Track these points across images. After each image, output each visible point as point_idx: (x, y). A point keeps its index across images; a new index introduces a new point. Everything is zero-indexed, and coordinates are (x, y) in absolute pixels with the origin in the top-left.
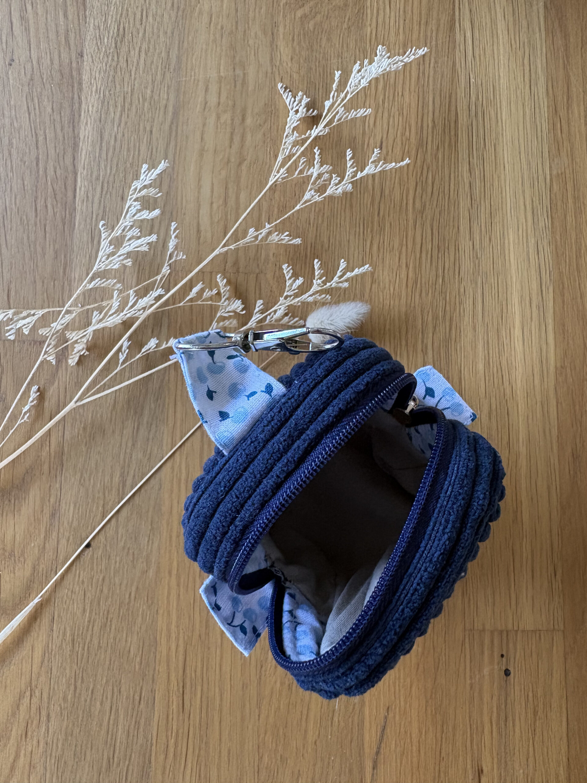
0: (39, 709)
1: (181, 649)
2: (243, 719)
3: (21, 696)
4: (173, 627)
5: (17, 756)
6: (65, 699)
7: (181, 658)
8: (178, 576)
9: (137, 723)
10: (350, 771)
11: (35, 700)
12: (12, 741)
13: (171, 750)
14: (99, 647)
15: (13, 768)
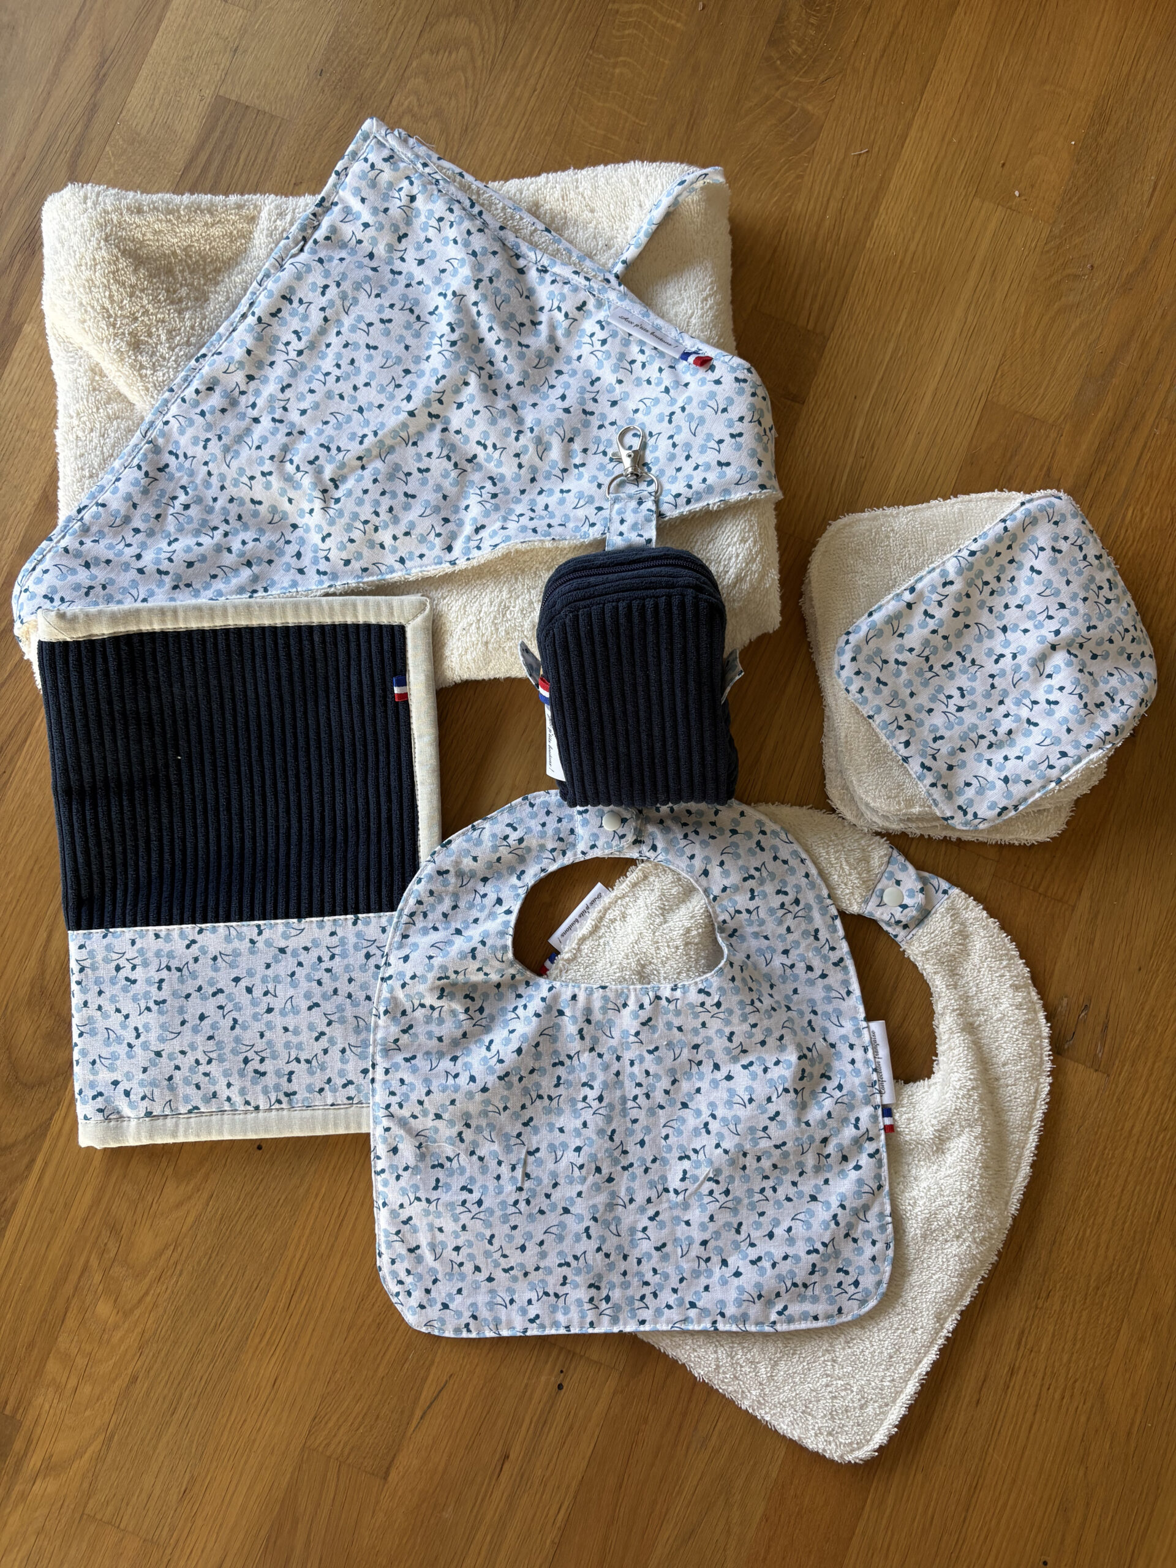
0: (176, 1263)
1: (304, 1260)
2: (332, 1336)
3: (166, 1247)
4: (304, 1240)
5: (146, 1293)
6: (199, 1262)
7: (301, 1267)
8: (322, 1201)
9: (248, 1306)
10: (402, 1412)
11: (176, 1255)
12: (147, 1280)
13: (267, 1336)
14: (240, 1232)
15: (140, 1301)
